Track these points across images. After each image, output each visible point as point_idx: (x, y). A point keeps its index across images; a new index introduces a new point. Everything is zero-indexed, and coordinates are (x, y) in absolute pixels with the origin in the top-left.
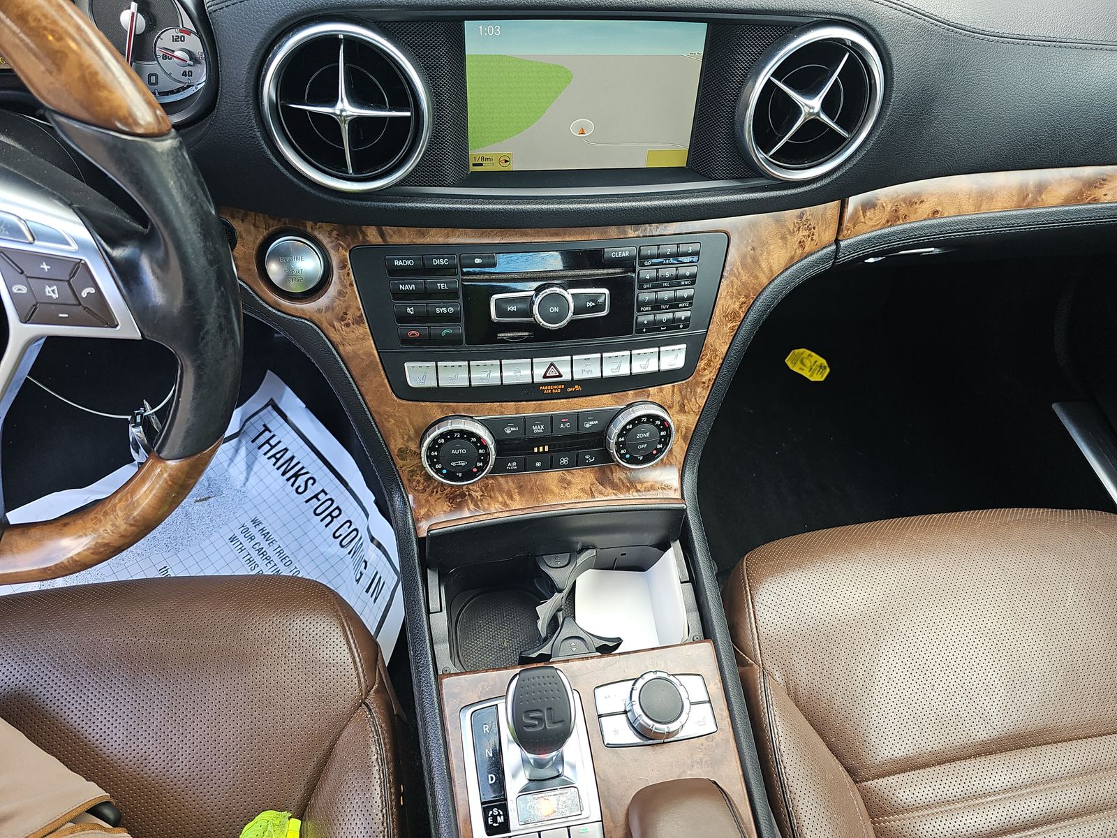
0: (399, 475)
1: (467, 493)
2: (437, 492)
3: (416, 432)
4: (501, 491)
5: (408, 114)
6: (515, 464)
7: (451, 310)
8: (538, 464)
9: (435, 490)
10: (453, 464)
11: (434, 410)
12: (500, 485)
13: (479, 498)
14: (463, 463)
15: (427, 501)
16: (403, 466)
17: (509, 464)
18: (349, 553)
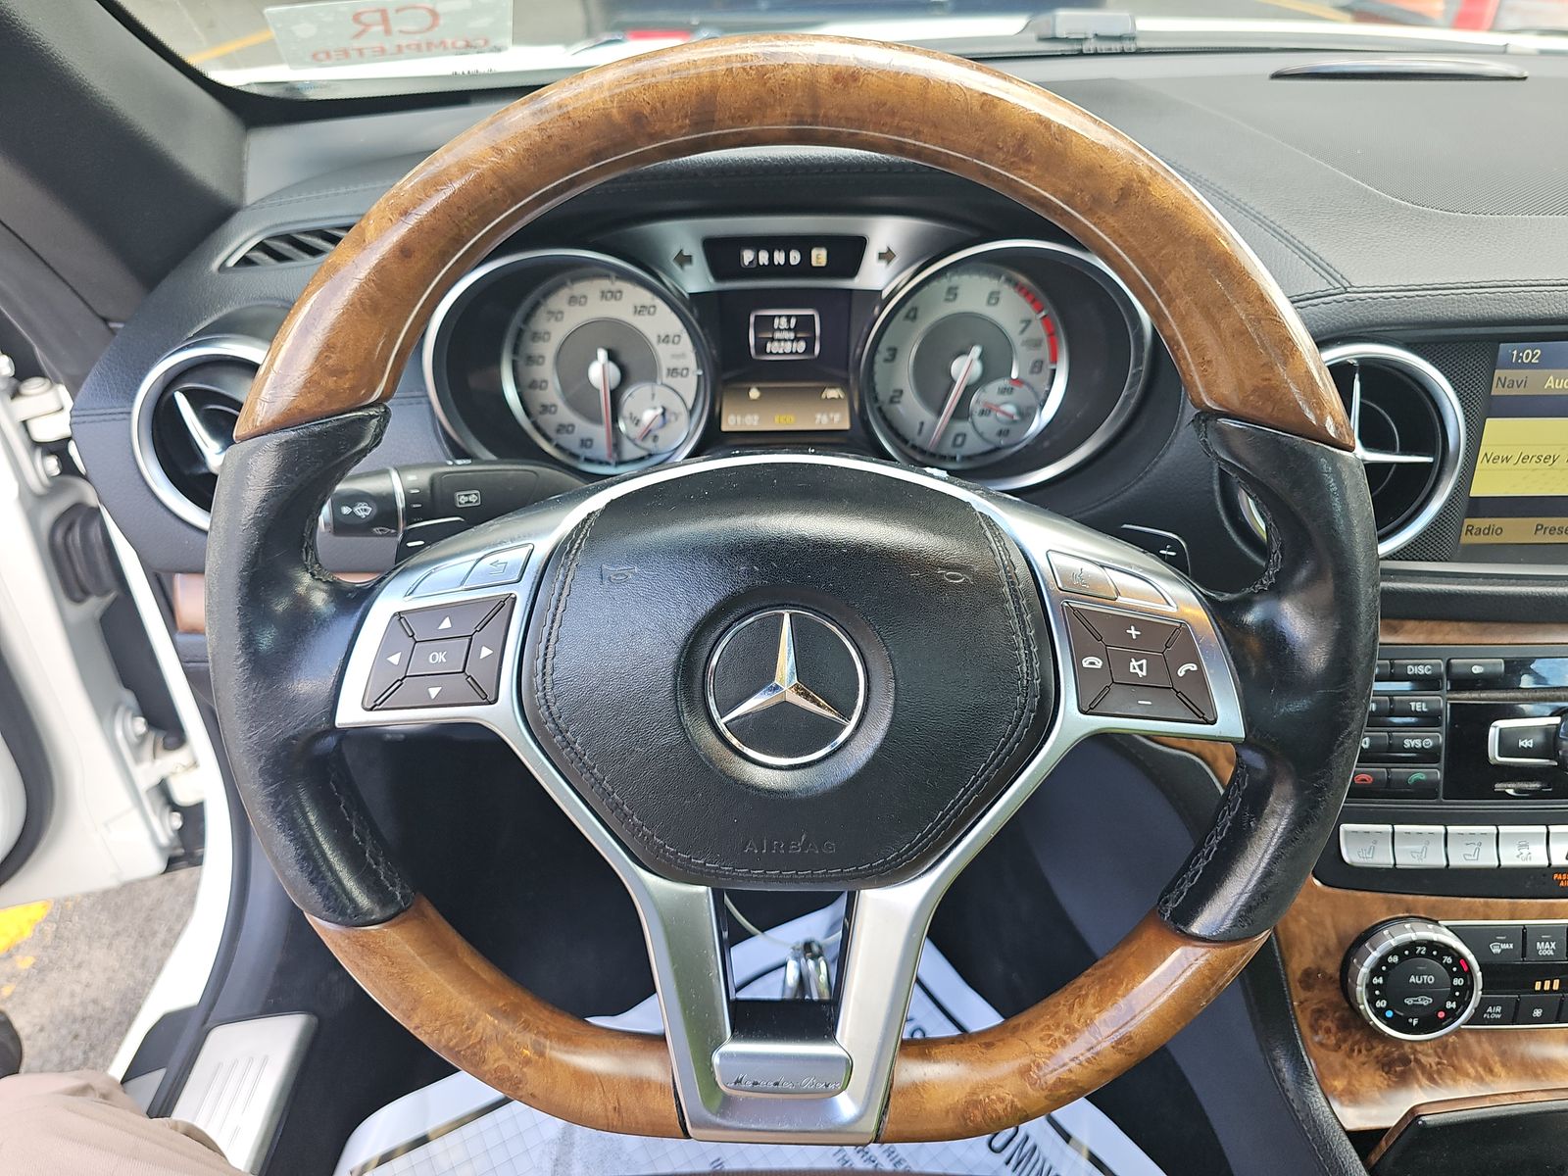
0: (1295, 1016)
1: (1412, 1057)
2: (1360, 1051)
3: (1340, 941)
4: (1470, 1057)
5: (1429, 460)
6: (1499, 1009)
7: (1429, 743)
8: (1538, 1013)
9: (1356, 1048)
10: (1409, 1001)
11: (1375, 904)
12: (1467, 1047)
13: (1435, 1068)
14: (1426, 1001)
15: (1344, 1066)
16: (1306, 1000)
17: (1490, 1010)
18: (1007, 1163)
